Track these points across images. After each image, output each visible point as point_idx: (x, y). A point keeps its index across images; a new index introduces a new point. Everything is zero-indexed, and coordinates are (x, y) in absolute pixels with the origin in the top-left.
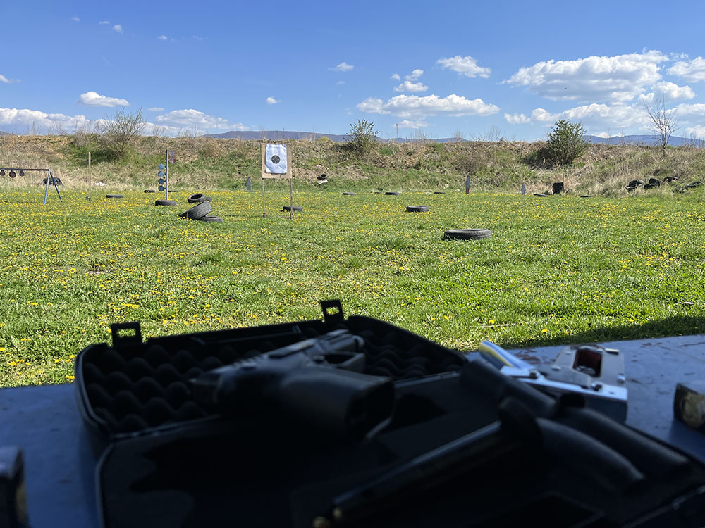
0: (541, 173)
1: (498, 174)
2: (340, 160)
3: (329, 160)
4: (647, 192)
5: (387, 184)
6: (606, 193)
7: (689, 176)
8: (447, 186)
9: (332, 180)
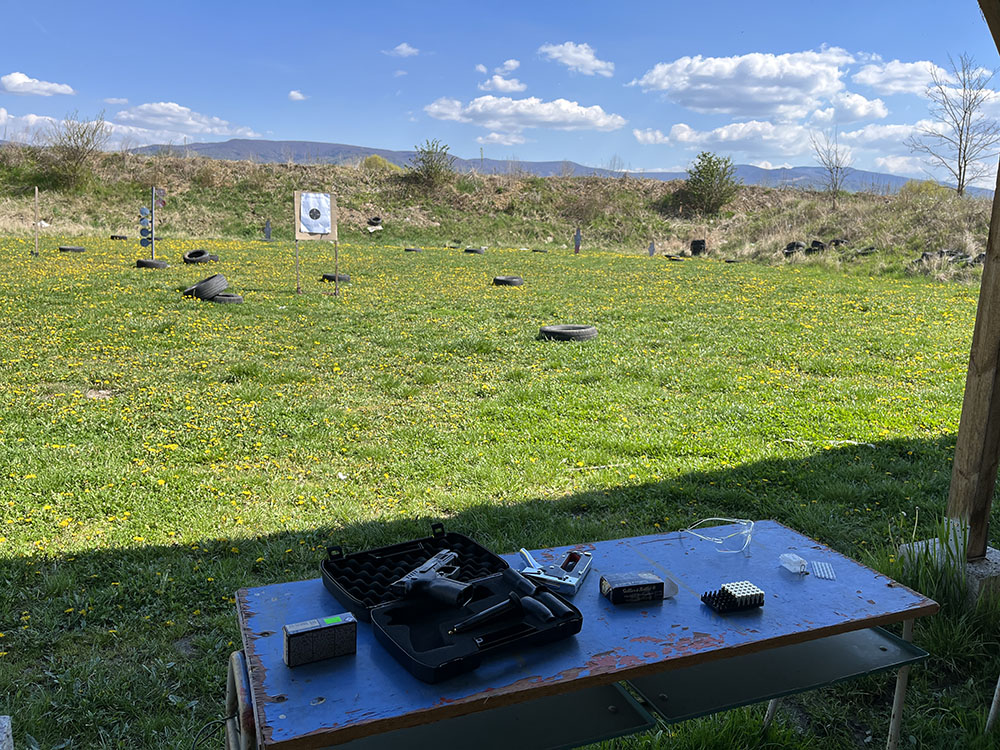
0: (676, 224)
1: (619, 224)
2: (401, 196)
3: (384, 197)
4: (807, 259)
5: (467, 235)
6: (758, 258)
7: (862, 239)
8: (550, 239)
9: (387, 226)
